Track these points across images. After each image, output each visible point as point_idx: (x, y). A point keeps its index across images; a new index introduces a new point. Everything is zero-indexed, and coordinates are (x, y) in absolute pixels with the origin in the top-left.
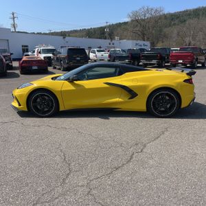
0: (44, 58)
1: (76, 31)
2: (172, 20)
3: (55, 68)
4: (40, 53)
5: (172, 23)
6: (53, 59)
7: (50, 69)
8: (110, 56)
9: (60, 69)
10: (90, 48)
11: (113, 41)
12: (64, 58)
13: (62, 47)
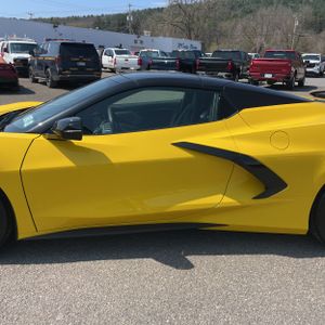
0: (15, 60)
1: (76, 19)
2: (232, 9)
3: (36, 81)
4: (6, 50)
5: (232, 14)
6: (32, 63)
7: (23, 82)
8: (140, 62)
9: (44, 83)
10: (102, 47)
11: (142, 38)
12: (53, 62)
13: (48, 40)
